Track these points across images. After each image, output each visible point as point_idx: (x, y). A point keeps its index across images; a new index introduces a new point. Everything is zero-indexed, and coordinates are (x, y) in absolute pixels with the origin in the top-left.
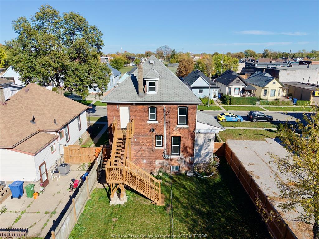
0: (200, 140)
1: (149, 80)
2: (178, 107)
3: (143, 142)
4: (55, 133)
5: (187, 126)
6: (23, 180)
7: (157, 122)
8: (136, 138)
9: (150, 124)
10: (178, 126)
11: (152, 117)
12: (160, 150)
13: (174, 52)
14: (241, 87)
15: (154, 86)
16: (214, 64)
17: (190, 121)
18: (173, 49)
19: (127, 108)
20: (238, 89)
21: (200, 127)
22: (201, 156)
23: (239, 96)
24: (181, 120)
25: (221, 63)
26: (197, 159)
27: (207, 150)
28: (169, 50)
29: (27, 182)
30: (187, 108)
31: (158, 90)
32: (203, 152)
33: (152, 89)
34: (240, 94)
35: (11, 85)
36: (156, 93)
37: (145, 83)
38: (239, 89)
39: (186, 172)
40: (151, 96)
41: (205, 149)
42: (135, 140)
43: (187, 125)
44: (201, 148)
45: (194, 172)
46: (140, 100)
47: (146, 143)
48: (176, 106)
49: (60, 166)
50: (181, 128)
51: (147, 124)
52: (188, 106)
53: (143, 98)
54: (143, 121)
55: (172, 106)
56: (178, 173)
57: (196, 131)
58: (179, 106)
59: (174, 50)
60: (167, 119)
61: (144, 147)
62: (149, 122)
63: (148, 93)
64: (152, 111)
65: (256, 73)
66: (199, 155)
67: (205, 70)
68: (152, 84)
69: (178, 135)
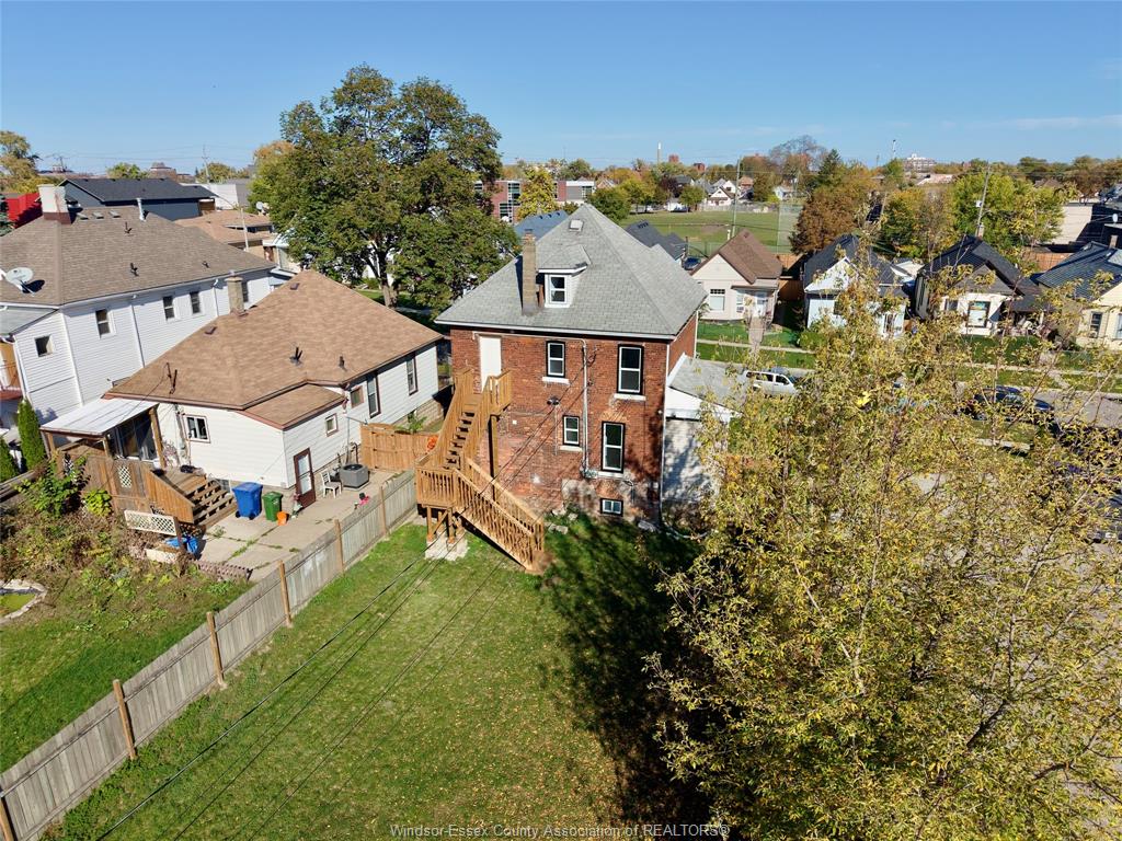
0: (679, 438)
1: (550, 273)
2: (620, 346)
3: (532, 430)
4: (339, 391)
5: (642, 398)
6: (261, 482)
7: (565, 381)
8: (516, 417)
9: (549, 385)
10: (617, 396)
11: (558, 367)
12: (573, 453)
14: (996, 301)
15: (563, 287)
17: (649, 385)
19: (498, 340)
20: (982, 306)
21: (678, 403)
22: (680, 483)
23: (985, 332)
24: (631, 382)
25: (978, 205)
26: (670, 492)
27: (697, 470)
28: (818, 153)
29: (268, 487)
30: (643, 348)
31: (576, 301)
32: (687, 473)
33: (559, 297)
34: (989, 325)
36: (568, 306)
37: (540, 279)
38: (988, 305)
39: (637, 521)
40: (555, 314)
41: (693, 467)
42: (515, 422)
43: (641, 394)
44: (682, 461)
45: (660, 524)
46: (526, 323)
47: (538, 434)
48: (614, 343)
49: (346, 468)
50: (626, 401)
51: (543, 384)
52: (644, 344)
53: (533, 318)
54: (532, 375)
55: (603, 342)
56: (616, 522)
57: (667, 414)
58: (620, 342)
59: (834, 152)
60: (590, 377)
61: (534, 443)
62: (545, 379)
63: (549, 304)
64: (556, 351)
65: (1085, 248)
66: (674, 480)
68: (559, 283)
69: (618, 418)
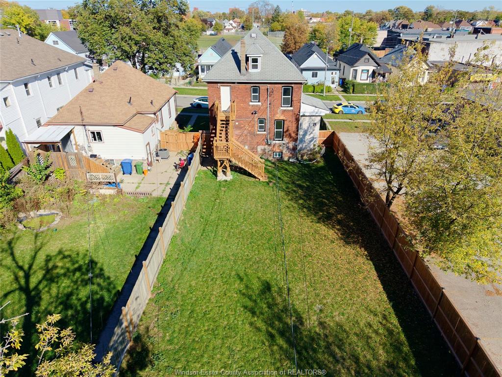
0: (305, 123)
1: (251, 56)
2: (283, 86)
3: (244, 126)
4: (153, 116)
5: (292, 108)
6: (131, 158)
7: (260, 103)
8: (238, 121)
9: (253, 106)
10: (282, 108)
11: (255, 98)
12: (262, 134)
13: (277, 11)
14: (371, 69)
15: (257, 62)
16: (340, 33)
17: (295, 103)
18: (275, 6)
19: (229, 88)
20: (366, 72)
21: (305, 109)
22: (305, 142)
23: (367, 82)
24: (286, 102)
25: (350, 30)
26: (301, 146)
27: (312, 136)
28: (270, 7)
29: (135, 160)
30: (292, 87)
31: (262, 67)
32: (308, 137)
33: (255, 67)
34: (368, 78)
35: (85, 63)
36: (259, 71)
37: (247, 59)
38: (368, 71)
39: (289, 158)
40: (254, 74)
41: (310, 134)
42: (237, 123)
43: (291, 106)
44: (306, 133)
45: (297, 159)
46: (243, 79)
47: (248, 128)
48: (281, 86)
49: (160, 150)
50: (285, 110)
51: (250, 105)
52: (293, 85)
53: (246, 77)
54: (244, 102)
55: (276, 85)
56: (281, 160)
57: (301, 114)
58: (283, 85)
59: (278, 6)
60: (270, 101)
61: (245, 132)
62: (251, 103)
63: (251, 70)
64: (255, 91)
65: (396, 47)
66: (302, 141)
67: (324, 42)
68: (255, 61)
69: (282, 118)
